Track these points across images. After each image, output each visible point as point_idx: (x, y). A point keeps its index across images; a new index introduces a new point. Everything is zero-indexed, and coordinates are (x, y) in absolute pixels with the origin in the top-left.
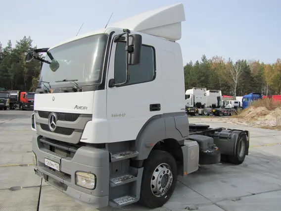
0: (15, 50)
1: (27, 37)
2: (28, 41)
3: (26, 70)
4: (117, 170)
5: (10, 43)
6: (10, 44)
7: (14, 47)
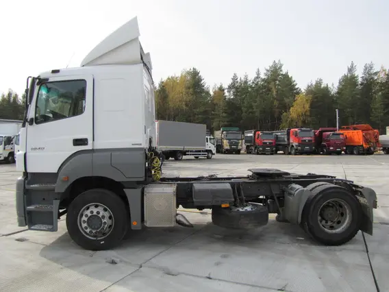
0: (263, 80)
1: (277, 62)
2: (279, 66)
3: (276, 103)
4: (44, 199)
5: (259, 71)
6: (258, 74)
7: (263, 76)
